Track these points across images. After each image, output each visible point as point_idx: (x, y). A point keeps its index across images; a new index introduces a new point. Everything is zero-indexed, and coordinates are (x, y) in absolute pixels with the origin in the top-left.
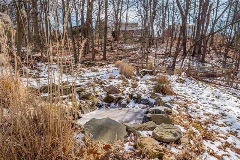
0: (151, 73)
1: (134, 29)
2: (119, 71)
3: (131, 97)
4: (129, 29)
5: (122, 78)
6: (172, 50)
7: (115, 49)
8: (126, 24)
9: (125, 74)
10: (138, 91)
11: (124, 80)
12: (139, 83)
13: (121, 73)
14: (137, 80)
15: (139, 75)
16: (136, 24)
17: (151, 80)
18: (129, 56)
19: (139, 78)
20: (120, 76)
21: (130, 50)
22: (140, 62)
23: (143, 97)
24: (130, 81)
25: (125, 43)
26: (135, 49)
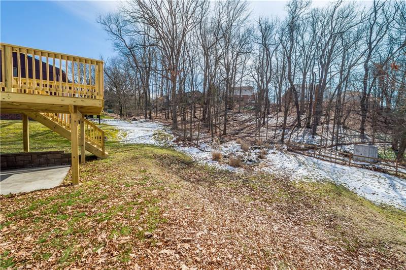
0: (259, 148)
1: (249, 93)
2: (240, 147)
3: (248, 160)
4: (244, 93)
5: (243, 152)
6: (288, 121)
7: (230, 121)
8: (241, 89)
9: (244, 149)
10: (251, 158)
11: (244, 153)
12: (252, 154)
13: (241, 148)
14: (251, 152)
15: (252, 149)
16: (251, 88)
17: (258, 152)
18: (245, 128)
19: (252, 151)
20: (242, 150)
21: (245, 121)
22: (254, 135)
23: (253, 160)
24: (247, 153)
25: (239, 112)
26: (250, 120)
